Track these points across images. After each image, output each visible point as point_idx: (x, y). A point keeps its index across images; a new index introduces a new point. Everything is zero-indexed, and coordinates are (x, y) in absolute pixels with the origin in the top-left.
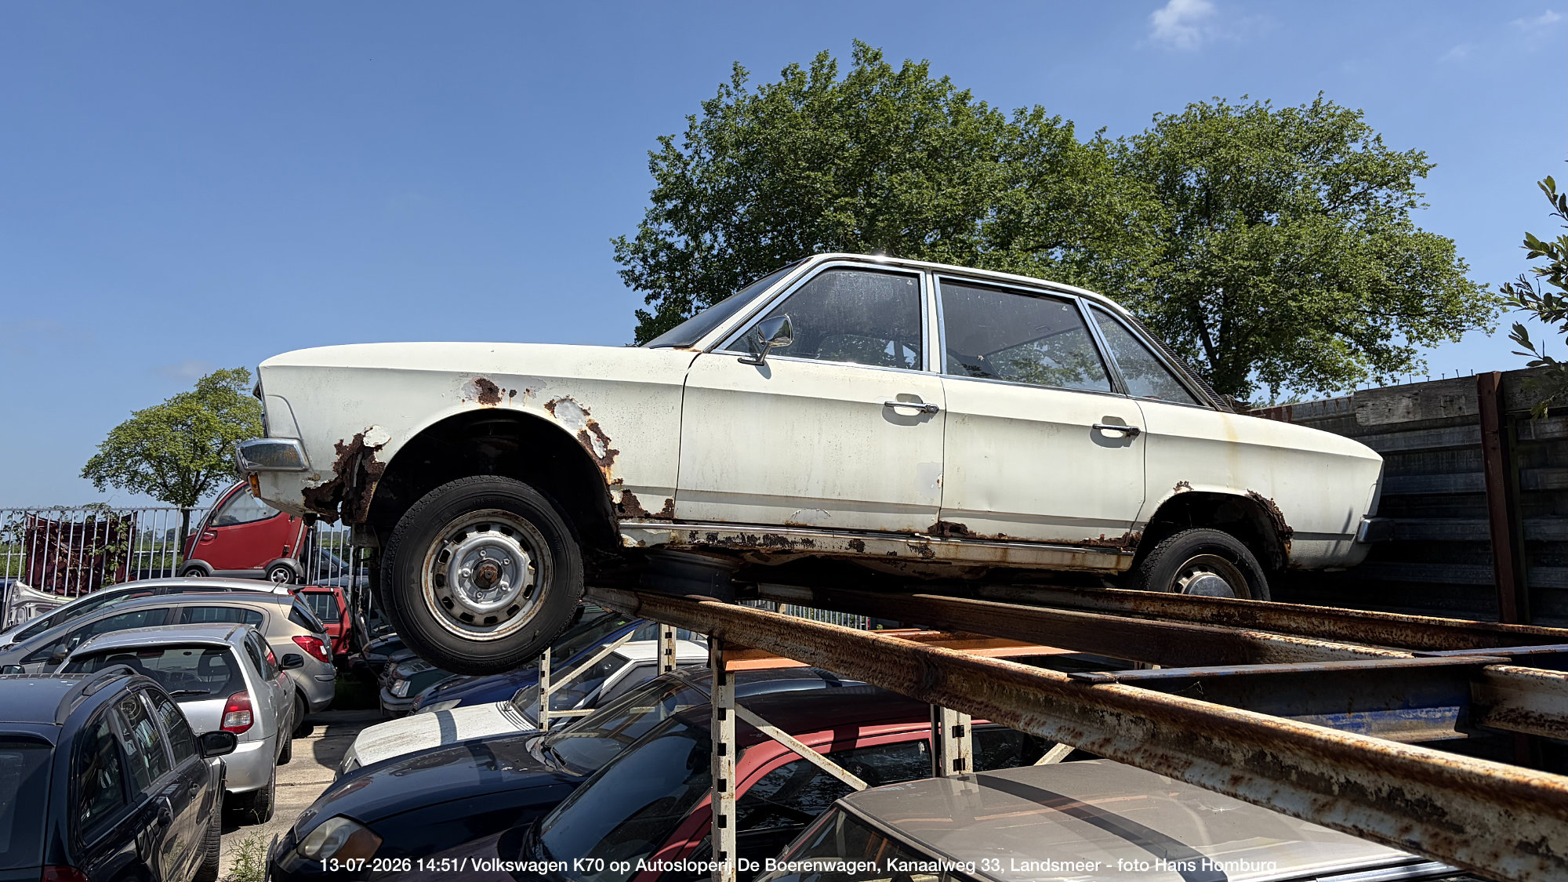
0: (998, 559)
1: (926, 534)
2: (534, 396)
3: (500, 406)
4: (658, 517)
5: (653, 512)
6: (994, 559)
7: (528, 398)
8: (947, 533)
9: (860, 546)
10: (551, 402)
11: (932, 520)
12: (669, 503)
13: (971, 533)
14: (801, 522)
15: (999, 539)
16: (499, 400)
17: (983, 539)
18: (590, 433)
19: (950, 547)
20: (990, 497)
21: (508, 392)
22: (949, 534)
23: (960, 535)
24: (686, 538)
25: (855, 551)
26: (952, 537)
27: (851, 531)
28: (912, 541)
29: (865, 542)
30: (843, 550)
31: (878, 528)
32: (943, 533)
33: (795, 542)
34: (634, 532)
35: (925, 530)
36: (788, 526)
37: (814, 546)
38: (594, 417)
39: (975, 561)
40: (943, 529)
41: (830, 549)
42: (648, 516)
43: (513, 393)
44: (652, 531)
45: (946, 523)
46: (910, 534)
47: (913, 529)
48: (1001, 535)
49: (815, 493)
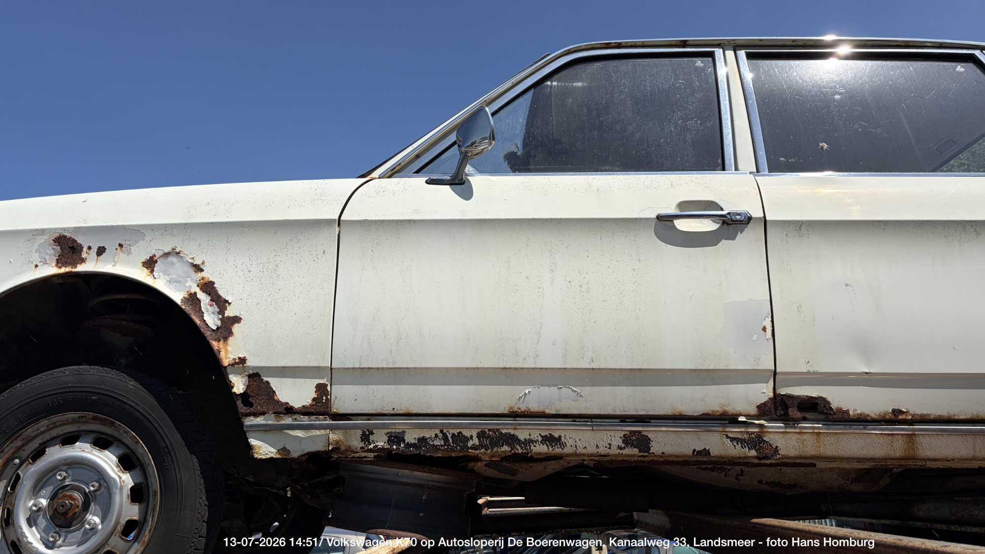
0: (899, 453)
1: (757, 417)
2: (129, 253)
3: (81, 268)
4: (305, 411)
5: (297, 404)
6: (892, 454)
7: (121, 255)
8: (794, 413)
9: (643, 443)
10: (151, 258)
11: (763, 392)
12: (321, 389)
13: (840, 410)
14: (534, 407)
15: (895, 418)
16: (83, 261)
17: (863, 421)
18: (201, 296)
19: (805, 437)
20: (865, 349)
21: (95, 250)
22: (799, 415)
23: (822, 417)
24: (356, 443)
25: (636, 451)
26: (805, 419)
27: (624, 419)
28: (734, 431)
29: (650, 436)
30: (615, 451)
31: (669, 412)
32: (786, 414)
33: (531, 441)
34: (270, 436)
35: (753, 411)
36: (514, 415)
37: (563, 445)
38: (208, 274)
39: (859, 460)
40: (786, 408)
41: (592, 450)
42: (289, 410)
43: (101, 251)
44: (299, 433)
45: (791, 397)
46: (730, 419)
47: (731, 409)
48: (897, 412)
49: (551, 360)
